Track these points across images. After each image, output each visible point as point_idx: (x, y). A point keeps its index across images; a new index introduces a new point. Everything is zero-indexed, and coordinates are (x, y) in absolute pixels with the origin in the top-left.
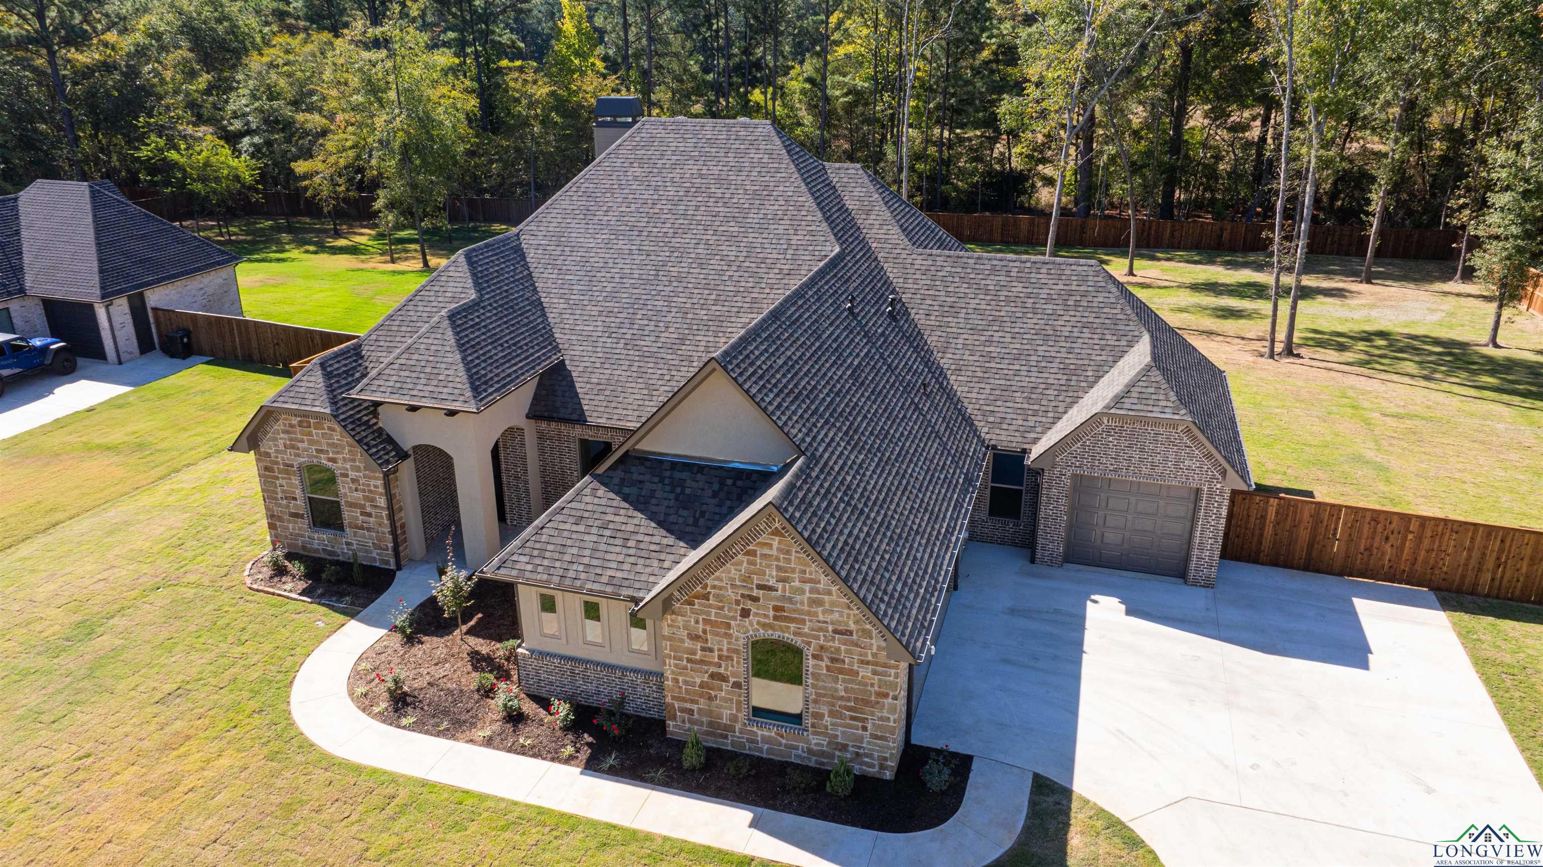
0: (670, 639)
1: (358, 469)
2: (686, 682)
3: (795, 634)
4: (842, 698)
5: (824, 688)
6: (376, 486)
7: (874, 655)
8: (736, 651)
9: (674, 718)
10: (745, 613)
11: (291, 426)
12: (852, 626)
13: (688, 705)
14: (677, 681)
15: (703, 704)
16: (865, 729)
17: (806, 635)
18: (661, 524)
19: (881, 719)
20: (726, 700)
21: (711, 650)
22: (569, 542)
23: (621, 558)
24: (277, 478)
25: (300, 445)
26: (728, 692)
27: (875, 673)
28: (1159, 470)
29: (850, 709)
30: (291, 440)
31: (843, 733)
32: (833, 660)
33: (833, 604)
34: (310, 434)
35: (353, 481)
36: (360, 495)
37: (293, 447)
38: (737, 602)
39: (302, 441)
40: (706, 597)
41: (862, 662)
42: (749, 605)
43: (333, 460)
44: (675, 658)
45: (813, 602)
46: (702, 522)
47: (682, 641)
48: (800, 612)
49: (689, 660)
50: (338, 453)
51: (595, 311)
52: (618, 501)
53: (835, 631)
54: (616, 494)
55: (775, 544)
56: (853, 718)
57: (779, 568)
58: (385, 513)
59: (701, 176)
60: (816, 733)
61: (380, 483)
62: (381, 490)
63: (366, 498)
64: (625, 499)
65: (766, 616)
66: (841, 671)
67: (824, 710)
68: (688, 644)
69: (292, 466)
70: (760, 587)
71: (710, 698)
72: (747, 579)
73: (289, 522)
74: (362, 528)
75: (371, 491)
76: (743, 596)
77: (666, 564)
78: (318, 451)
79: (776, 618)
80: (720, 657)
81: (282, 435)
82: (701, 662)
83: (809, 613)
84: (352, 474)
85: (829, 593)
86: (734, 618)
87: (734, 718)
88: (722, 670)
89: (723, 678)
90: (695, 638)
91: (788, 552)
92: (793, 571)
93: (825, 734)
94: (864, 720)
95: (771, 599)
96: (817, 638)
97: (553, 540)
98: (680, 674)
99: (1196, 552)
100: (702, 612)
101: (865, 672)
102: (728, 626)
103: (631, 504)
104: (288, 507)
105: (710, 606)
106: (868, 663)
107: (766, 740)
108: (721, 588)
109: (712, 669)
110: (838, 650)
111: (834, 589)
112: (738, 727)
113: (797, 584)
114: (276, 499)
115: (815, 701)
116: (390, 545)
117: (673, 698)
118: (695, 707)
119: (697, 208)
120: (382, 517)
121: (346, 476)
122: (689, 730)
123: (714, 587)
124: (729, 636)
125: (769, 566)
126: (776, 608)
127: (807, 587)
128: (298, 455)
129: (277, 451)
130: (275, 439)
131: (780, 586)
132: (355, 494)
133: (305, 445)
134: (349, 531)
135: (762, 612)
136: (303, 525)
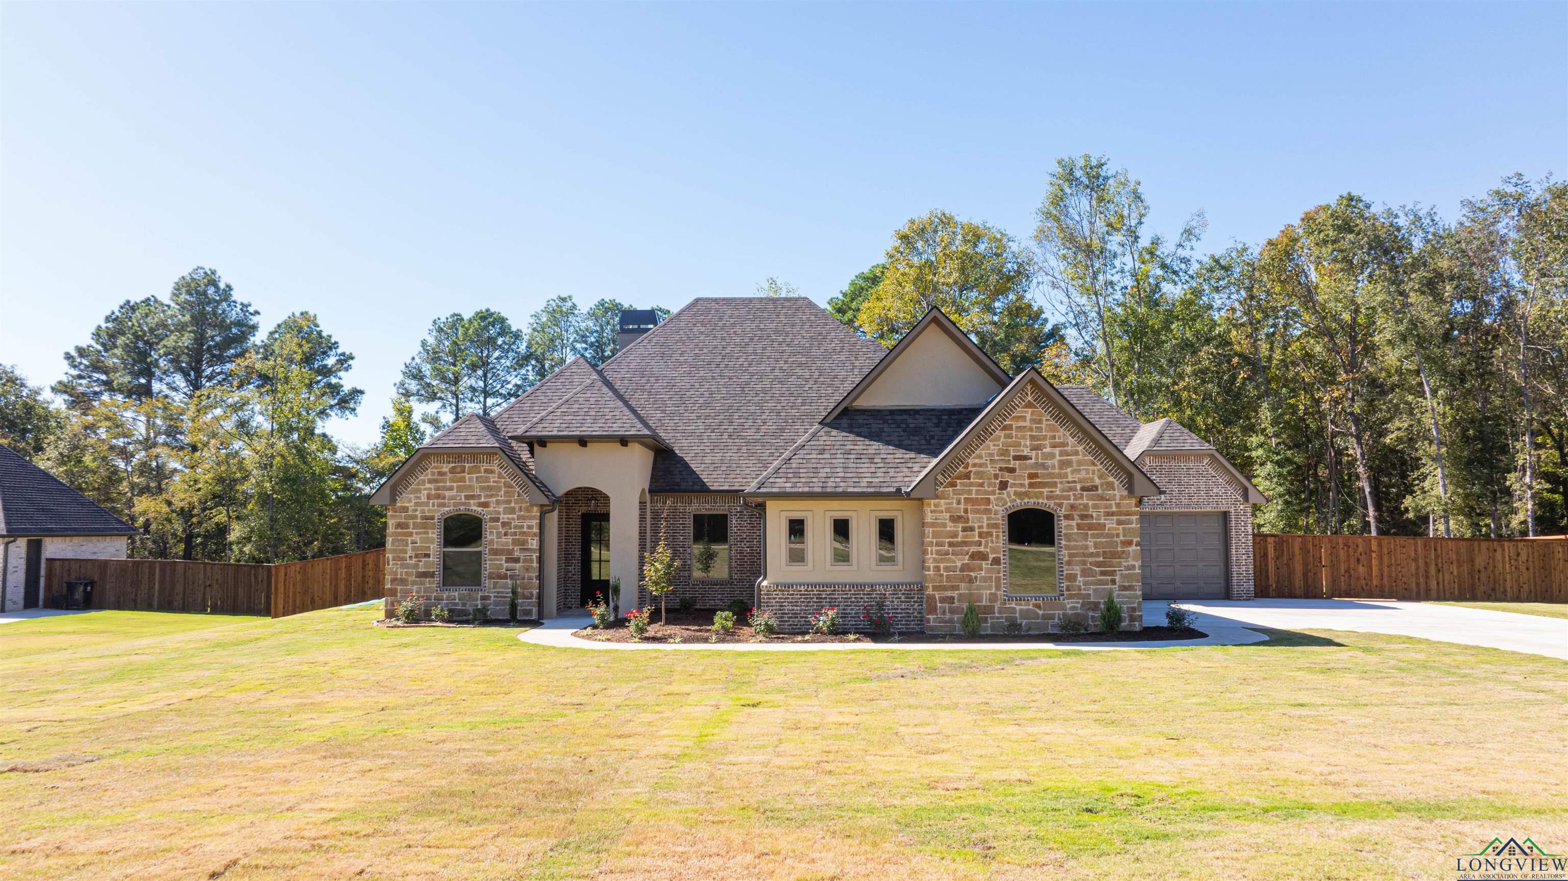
0: (933, 525)
1: (512, 511)
2: (947, 569)
3: (1048, 498)
4: (1091, 555)
5: (1076, 547)
6: (530, 527)
7: (1118, 505)
8: (996, 526)
9: (934, 610)
10: (1003, 486)
11: (441, 474)
12: (1097, 481)
13: (949, 594)
14: (937, 569)
15: (963, 588)
16: (1113, 582)
17: (1058, 497)
18: (899, 446)
19: (1128, 568)
20: (985, 579)
21: (972, 529)
23: (873, 470)
24: (411, 534)
25: (447, 493)
26: (988, 571)
27: (1119, 523)
28: (1195, 499)
29: (1099, 564)
30: (438, 489)
31: (1095, 590)
32: (1083, 517)
33: (1080, 463)
34: (463, 480)
35: (504, 524)
36: (509, 539)
37: (438, 497)
38: (996, 476)
39: (451, 489)
40: (967, 476)
41: (1108, 514)
42: (1007, 477)
43: (485, 505)
44: (937, 545)
45: (1064, 464)
46: (933, 442)
47: (945, 525)
48: (1052, 475)
49: (951, 544)
50: (492, 496)
51: (693, 416)
52: (852, 437)
53: (1083, 489)
54: (850, 432)
55: (1029, 416)
56: (1103, 573)
57: (1033, 438)
58: (535, 556)
59: (761, 330)
60: (1071, 597)
61: (535, 522)
62: (536, 530)
63: (515, 542)
64: (859, 435)
65: (1022, 485)
66: (1091, 527)
67: (1077, 570)
68: (950, 527)
69: (432, 518)
70: (1016, 458)
71: (971, 580)
72: (1004, 453)
73: (414, 583)
74: (505, 577)
75: (523, 533)
76: (1001, 469)
77: (915, 469)
78: (467, 497)
79: (1031, 485)
80: (980, 535)
81: (428, 486)
82: (964, 543)
83: (1060, 476)
84: (504, 517)
85: (1076, 453)
86: (993, 493)
87: (993, 598)
88: (982, 549)
89: (983, 556)
90: (955, 519)
91: (1040, 422)
92: (1045, 438)
93: (1078, 596)
94: (1112, 573)
95: (1026, 468)
96: (1068, 498)
98: (942, 561)
99: (1235, 569)
100: (963, 492)
101: (1111, 524)
102: (988, 501)
103: (865, 437)
104: (416, 566)
105: (971, 484)
106: (1113, 514)
107: (1025, 614)
108: (981, 465)
109: (973, 549)
110: (1086, 506)
111: (1080, 448)
112: (997, 605)
113: (1048, 450)
114: (404, 559)
115: (1069, 563)
116: (535, 592)
117: (935, 588)
118: (955, 594)
119: (764, 349)
120: (531, 561)
121: (497, 520)
122: (951, 621)
123: (975, 465)
124: (988, 511)
125: (1024, 437)
126: (1031, 476)
127: (1057, 451)
128: (444, 505)
129: (417, 504)
130: (419, 491)
131: (1034, 453)
132: (504, 539)
133: (454, 493)
134: (487, 583)
135: (1019, 481)
136: (432, 584)
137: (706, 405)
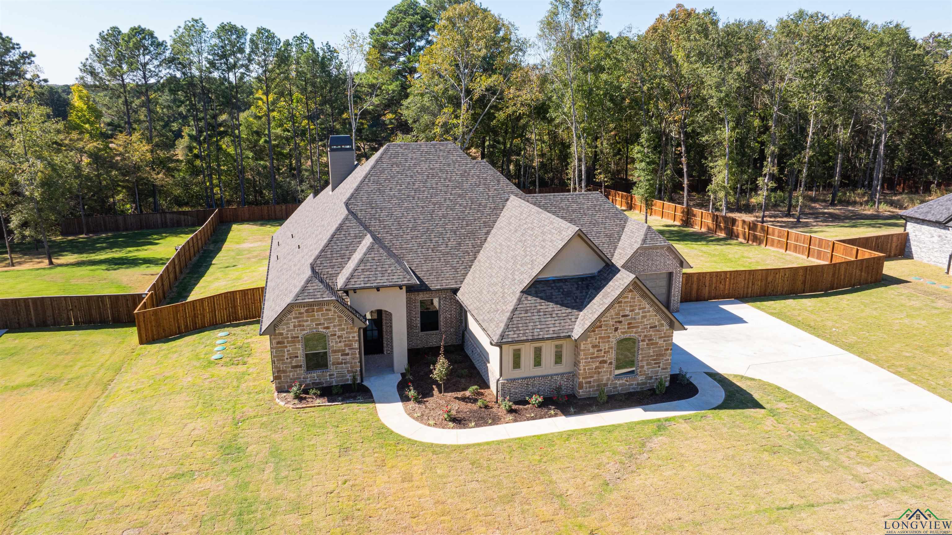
0: (584, 350)
1: (343, 330)
2: (589, 369)
3: (635, 333)
4: (652, 356)
5: (645, 354)
6: (353, 337)
7: (665, 333)
8: (612, 348)
9: (581, 387)
10: (616, 329)
11: (300, 313)
12: (657, 323)
13: (589, 380)
14: (585, 369)
15: (596, 377)
16: (659, 367)
17: (640, 332)
18: (562, 305)
19: (666, 360)
20: (605, 372)
21: (601, 350)
22: (527, 321)
23: (553, 322)
24: (286, 347)
25: (305, 324)
26: (607, 368)
27: (664, 341)
29: (654, 360)
30: (300, 321)
31: (652, 371)
32: (649, 340)
33: (650, 316)
34: (313, 316)
35: (339, 337)
36: (342, 344)
37: (300, 326)
38: (613, 325)
39: (307, 321)
40: (601, 327)
41: (660, 338)
42: (618, 325)
43: (328, 328)
44: (585, 359)
45: (644, 317)
46: (578, 300)
47: (589, 350)
48: (638, 323)
49: (591, 358)
50: (331, 323)
51: (409, 237)
52: (539, 300)
53: (651, 328)
54: (537, 297)
55: (630, 296)
56: (655, 364)
57: (631, 306)
58: (357, 351)
60: (641, 375)
61: (356, 335)
62: (357, 338)
63: (346, 345)
64: (541, 298)
65: (624, 328)
66: (652, 344)
67: (645, 363)
68: (591, 350)
69: (298, 337)
70: (623, 316)
71: (599, 373)
72: (618, 314)
73: (290, 372)
74: (342, 363)
75: (350, 341)
76: (616, 322)
77: (573, 320)
78: (317, 325)
79: (628, 328)
80: (605, 353)
81: (293, 320)
82: (597, 357)
83: (641, 323)
84: (339, 333)
85: (649, 311)
86: (612, 333)
87: (608, 379)
88: (605, 359)
89: (604, 362)
90: (594, 347)
91: (635, 298)
92: (636, 305)
93: (644, 374)
94: (659, 363)
95: (627, 320)
96: (644, 332)
97: (519, 322)
98: (587, 366)
99: (672, 298)
100: (599, 334)
101: (661, 342)
102: (609, 337)
103: (545, 300)
104: (291, 363)
105: (602, 330)
106: (662, 337)
107: (621, 385)
108: (607, 321)
109: (601, 359)
110: (651, 335)
111: (651, 309)
112: (610, 382)
113: (637, 311)
114: (283, 360)
115: (641, 361)
116: (358, 369)
117: (583, 378)
118: (592, 380)
119: (437, 184)
120: (356, 354)
121: (335, 335)
122: (589, 391)
123: (604, 321)
124: (609, 341)
125: (627, 306)
126: (629, 324)
127: (641, 311)
128: (304, 330)
129: (288, 331)
130: (289, 324)
131: (630, 313)
132: (339, 345)
133: (309, 323)
134: (331, 367)
135: (623, 327)
136: (301, 372)
137: (414, 229)
